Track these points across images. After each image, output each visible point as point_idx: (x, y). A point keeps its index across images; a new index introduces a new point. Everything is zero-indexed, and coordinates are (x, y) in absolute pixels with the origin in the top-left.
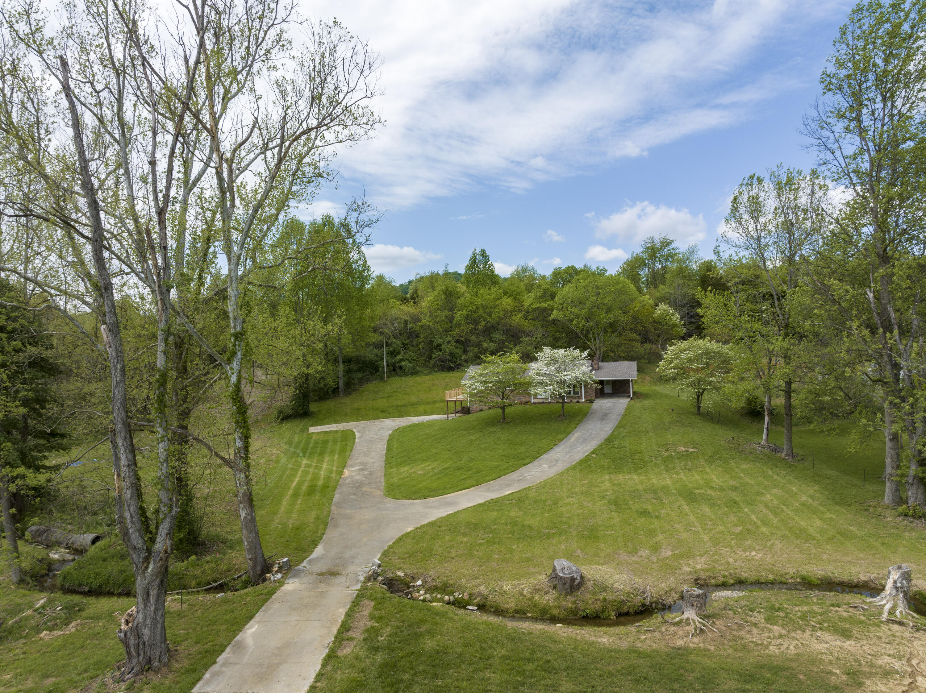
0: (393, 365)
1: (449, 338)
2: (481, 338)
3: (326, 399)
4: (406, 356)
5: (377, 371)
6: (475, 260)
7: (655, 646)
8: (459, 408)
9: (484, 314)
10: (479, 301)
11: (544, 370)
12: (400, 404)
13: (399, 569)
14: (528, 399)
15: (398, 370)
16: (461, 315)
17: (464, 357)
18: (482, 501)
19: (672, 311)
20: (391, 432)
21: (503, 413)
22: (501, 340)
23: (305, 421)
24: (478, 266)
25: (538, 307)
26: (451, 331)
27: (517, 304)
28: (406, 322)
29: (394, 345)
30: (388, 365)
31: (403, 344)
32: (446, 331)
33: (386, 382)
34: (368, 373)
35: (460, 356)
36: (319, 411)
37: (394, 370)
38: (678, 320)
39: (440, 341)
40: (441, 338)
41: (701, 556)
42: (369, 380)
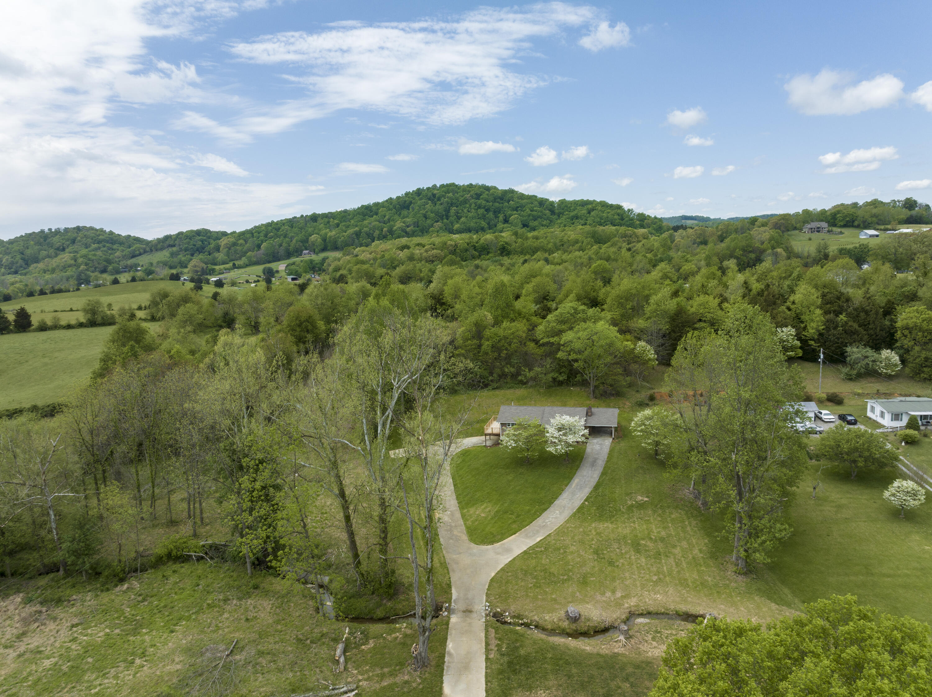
7: (607, 652)
9: (506, 344)
13: (497, 607)
16: (488, 344)
18: (525, 548)
19: (648, 347)
26: (480, 356)
38: (653, 355)
41: (634, 597)
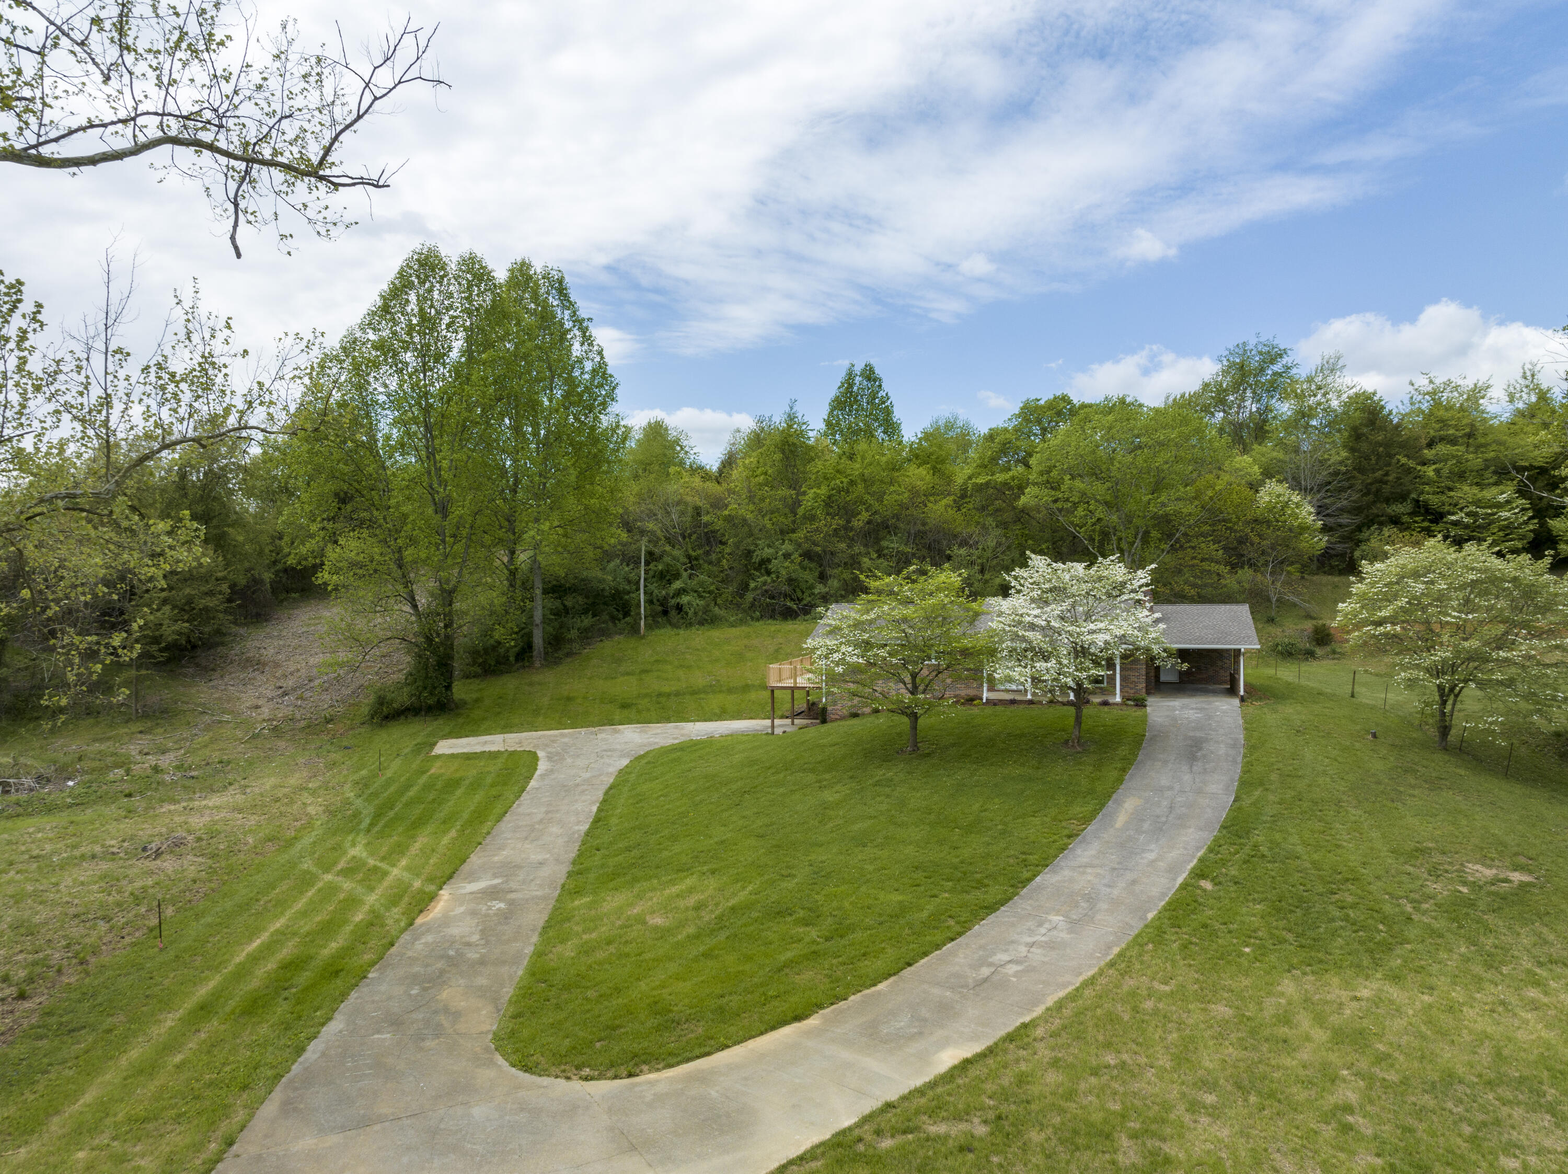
0: (663, 602)
1: (787, 547)
2: (858, 548)
3: (502, 673)
4: (693, 583)
5: (626, 614)
6: (851, 385)
8: (801, 705)
9: (867, 497)
10: (856, 468)
11: (1033, 613)
12: (666, 689)
14: (972, 692)
15: (673, 613)
16: (817, 496)
17: (820, 589)
19: (1296, 498)
20: (625, 762)
21: (914, 727)
22: (903, 553)
23: (440, 723)
24: (856, 401)
25: (987, 484)
26: (793, 531)
27: (937, 481)
28: (698, 511)
29: (667, 559)
30: (650, 602)
31: (689, 557)
32: (782, 532)
33: (643, 637)
34: (605, 617)
35: (812, 587)
36: (477, 700)
37: (665, 613)
38: (1312, 518)
39: (768, 552)
40: (769, 546)
42: (605, 634)
